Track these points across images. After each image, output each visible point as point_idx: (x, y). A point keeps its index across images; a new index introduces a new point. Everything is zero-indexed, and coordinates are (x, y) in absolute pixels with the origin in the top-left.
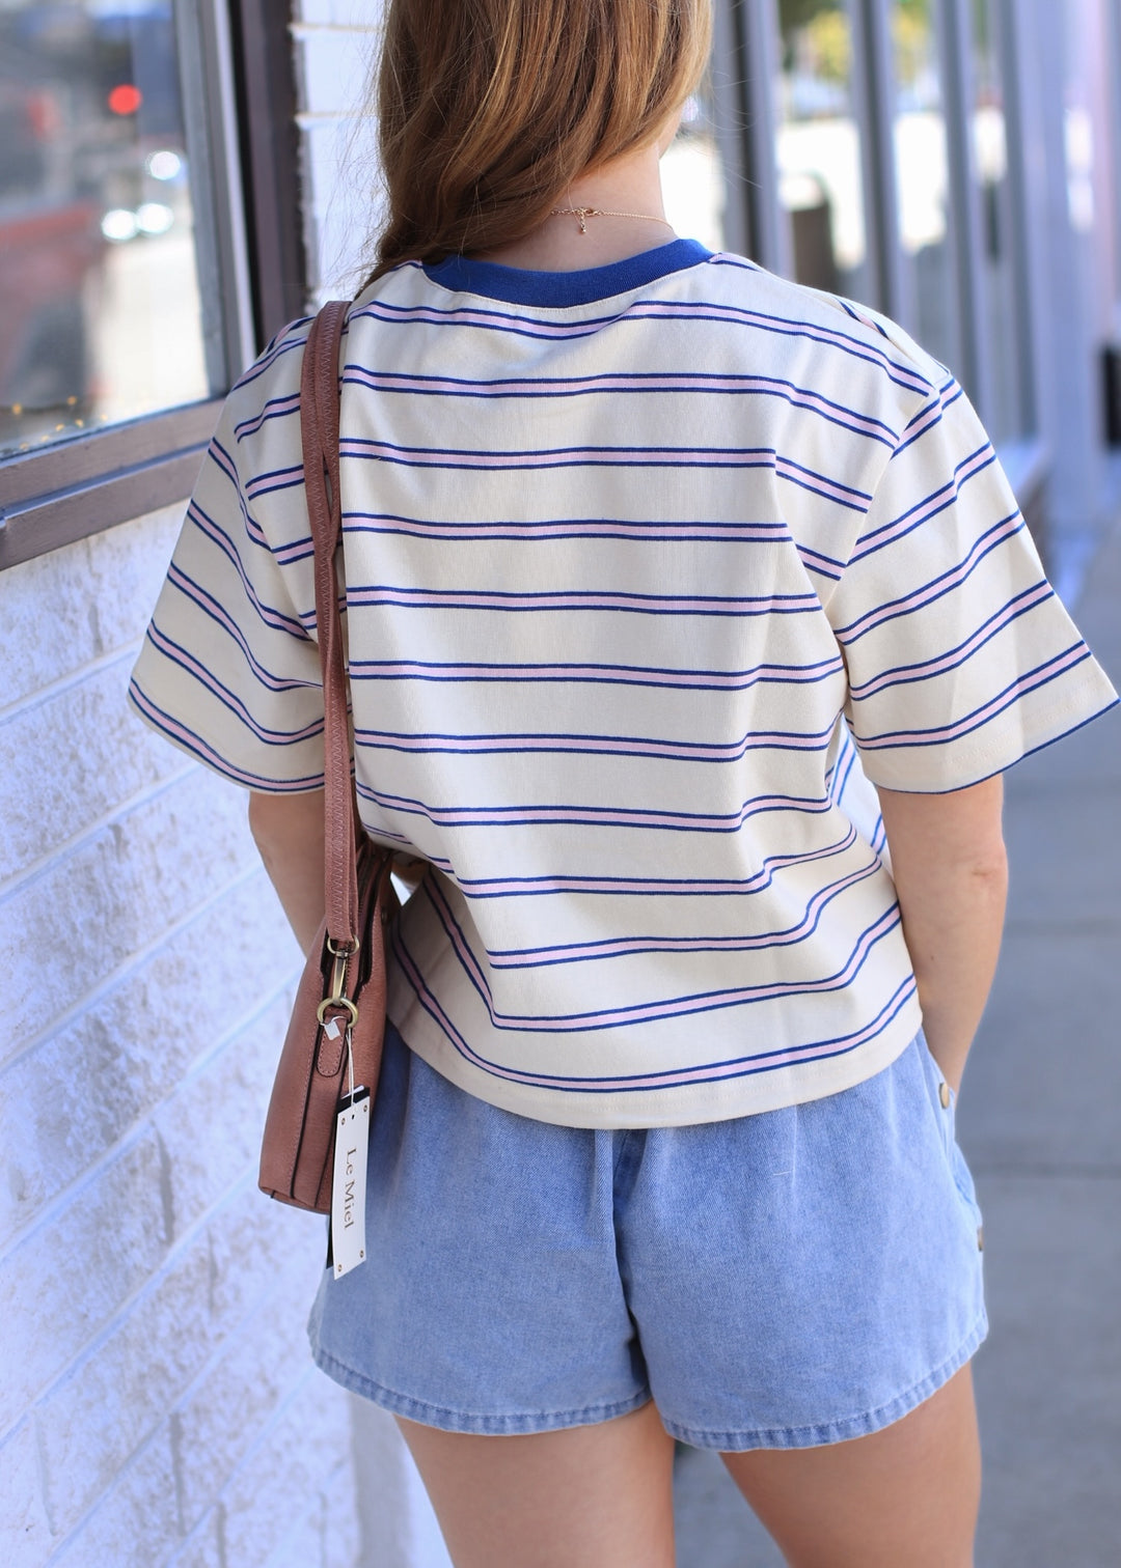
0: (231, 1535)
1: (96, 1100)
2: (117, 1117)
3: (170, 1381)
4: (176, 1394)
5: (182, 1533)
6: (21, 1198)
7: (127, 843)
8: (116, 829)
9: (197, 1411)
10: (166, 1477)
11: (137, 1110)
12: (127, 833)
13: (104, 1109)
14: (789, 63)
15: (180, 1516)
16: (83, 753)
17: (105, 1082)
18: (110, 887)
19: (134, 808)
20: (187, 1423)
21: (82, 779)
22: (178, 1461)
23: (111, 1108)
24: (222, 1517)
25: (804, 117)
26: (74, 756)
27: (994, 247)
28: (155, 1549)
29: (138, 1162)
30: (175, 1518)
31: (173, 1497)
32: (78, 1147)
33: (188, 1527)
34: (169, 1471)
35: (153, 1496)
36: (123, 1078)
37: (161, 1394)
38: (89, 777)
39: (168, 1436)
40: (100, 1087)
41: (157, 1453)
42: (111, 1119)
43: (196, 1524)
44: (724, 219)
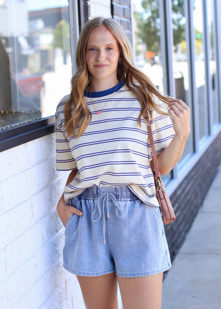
0: (74, 301)
1: (55, 225)
2: (58, 228)
3: (65, 274)
4: (66, 276)
5: (66, 300)
6: (43, 239)
7: (61, 183)
8: (59, 181)
9: (69, 280)
10: (64, 290)
11: (61, 228)
12: (61, 181)
13: (56, 227)
14: (176, 51)
15: (66, 297)
16: (54, 168)
17: (56, 223)
18: (58, 190)
19: (62, 178)
20: (68, 281)
21: (54, 172)
22: (66, 288)
23: (57, 227)
24: (73, 298)
25: (179, 61)
26: (53, 168)
27: (213, 87)
28: (62, 301)
29: (61, 236)
30: (65, 297)
31: (65, 293)
32: (52, 233)
33: (67, 299)
34: (65, 289)
35: (62, 292)
36: (59, 222)
37: (64, 276)
38: (55, 171)
39: (65, 283)
40: (55, 223)
41: (63, 285)
42: (57, 229)
43: (68, 299)
44: (163, 80)
